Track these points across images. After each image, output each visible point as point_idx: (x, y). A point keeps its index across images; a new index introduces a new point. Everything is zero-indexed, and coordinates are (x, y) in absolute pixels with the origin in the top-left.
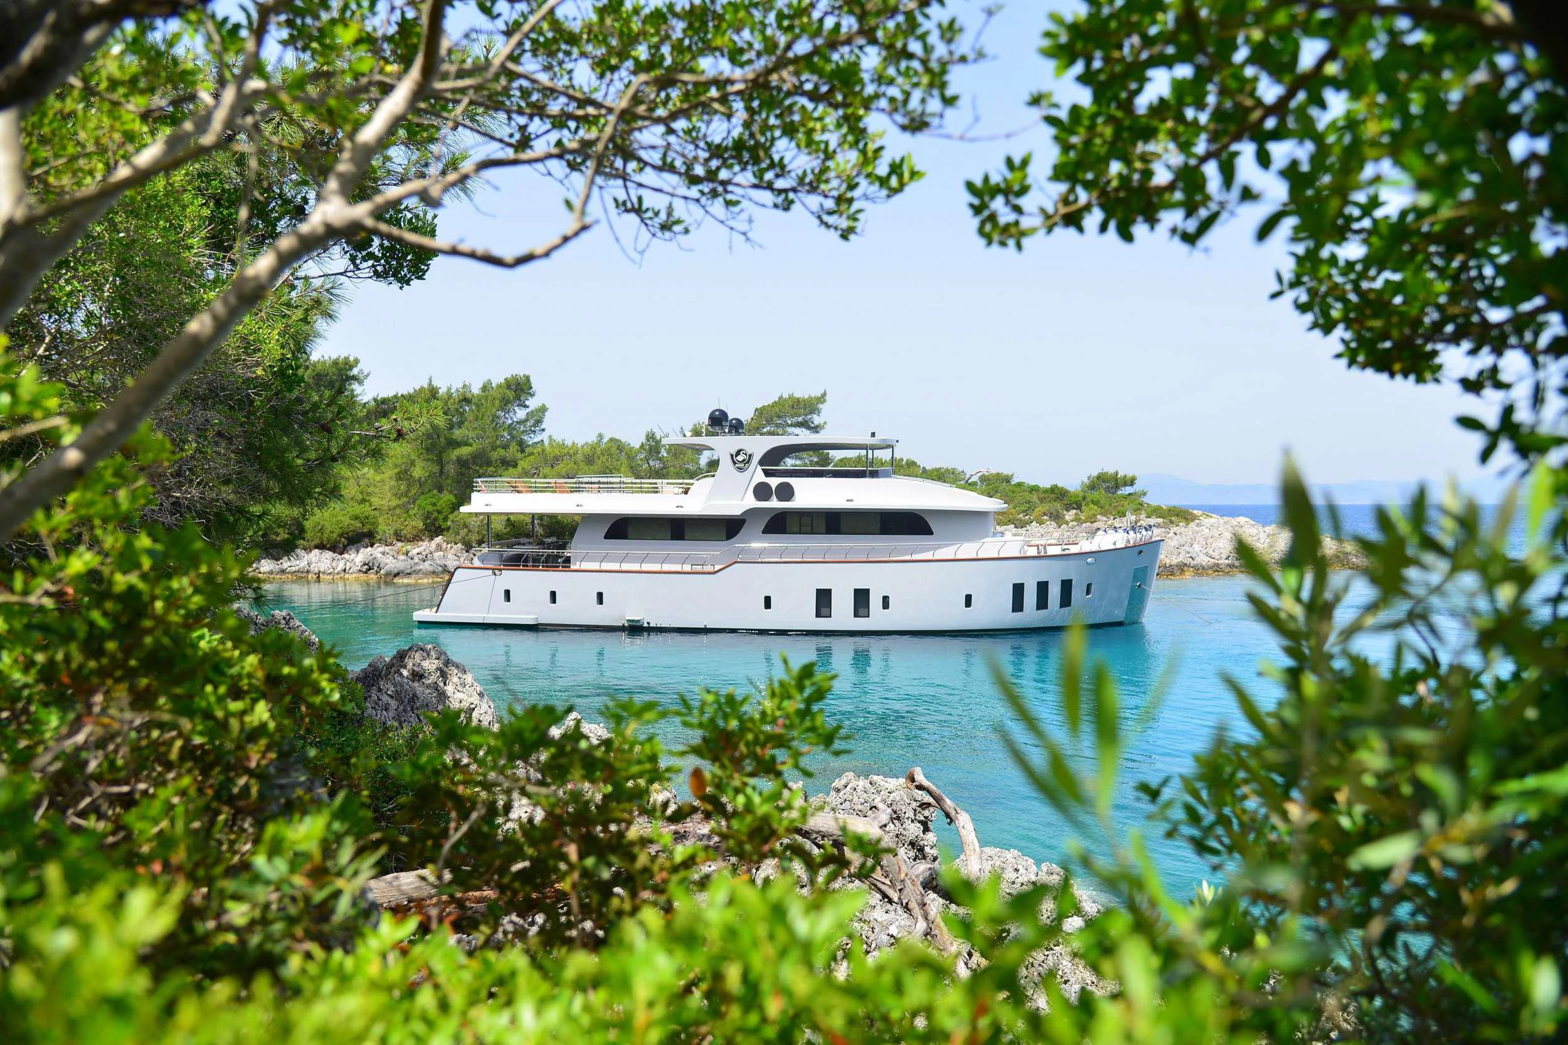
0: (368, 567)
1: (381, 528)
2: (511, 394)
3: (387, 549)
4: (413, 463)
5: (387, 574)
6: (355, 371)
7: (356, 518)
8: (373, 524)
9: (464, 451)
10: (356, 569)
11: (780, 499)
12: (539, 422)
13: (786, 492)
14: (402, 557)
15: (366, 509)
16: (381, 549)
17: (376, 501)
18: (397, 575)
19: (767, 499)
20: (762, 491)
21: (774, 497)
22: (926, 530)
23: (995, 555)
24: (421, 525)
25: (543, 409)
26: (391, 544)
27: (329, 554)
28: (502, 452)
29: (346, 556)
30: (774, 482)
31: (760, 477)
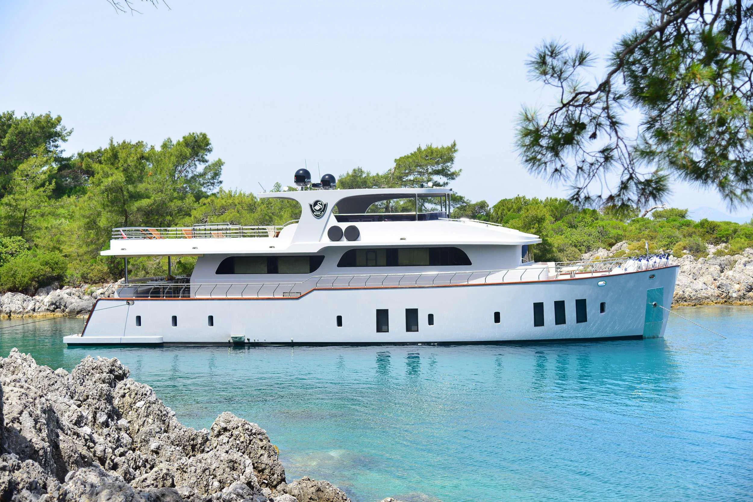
0: (56, 306)
1: (68, 273)
2: (188, 151)
3: (74, 290)
4: (99, 214)
5: (71, 312)
6: (58, 128)
7: (47, 263)
8: (61, 269)
9: (144, 203)
10: (44, 308)
11: (349, 239)
12: (216, 174)
13: (353, 234)
14: (86, 297)
15: (58, 256)
16: (68, 291)
17: (66, 249)
18: (79, 312)
19: (339, 239)
20: (335, 234)
21: (344, 238)
22: (466, 261)
23: (518, 280)
24: (106, 269)
25: (219, 164)
26: (79, 286)
27: (20, 296)
28: (179, 203)
29: (37, 297)
30: (344, 226)
31: (333, 222)
